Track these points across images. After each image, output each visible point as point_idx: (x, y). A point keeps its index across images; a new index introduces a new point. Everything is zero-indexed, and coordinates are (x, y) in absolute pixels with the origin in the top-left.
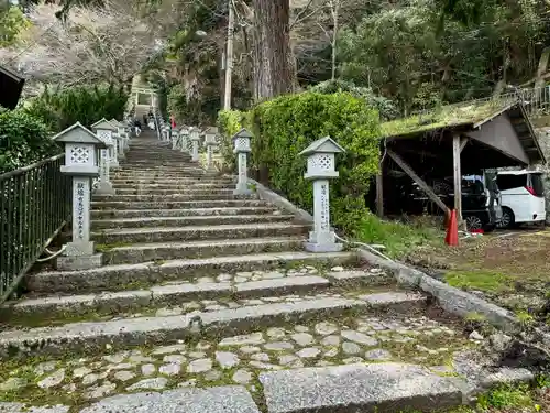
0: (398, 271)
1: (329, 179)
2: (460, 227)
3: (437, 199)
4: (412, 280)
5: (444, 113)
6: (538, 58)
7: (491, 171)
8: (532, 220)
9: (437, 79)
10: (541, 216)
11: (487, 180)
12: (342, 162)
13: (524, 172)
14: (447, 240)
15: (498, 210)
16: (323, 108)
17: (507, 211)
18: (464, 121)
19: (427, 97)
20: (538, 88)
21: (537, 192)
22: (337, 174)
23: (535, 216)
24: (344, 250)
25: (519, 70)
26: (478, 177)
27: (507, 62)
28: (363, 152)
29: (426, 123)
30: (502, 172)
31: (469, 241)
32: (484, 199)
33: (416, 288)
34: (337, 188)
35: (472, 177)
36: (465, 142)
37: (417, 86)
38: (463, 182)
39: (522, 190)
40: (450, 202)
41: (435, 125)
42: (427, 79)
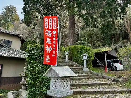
0: (98, 74)
1: (86, 60)
2: (107, 70)
3: (103, 64)
4: (101, 75)
5: (103, 49)
6: (120, 38)
7: (112, 59)
8: (120, 69)
9: (100, 41)
10: (122, 69)
11: (111, 61)
12: (88, 57)
13: (118, 60)
14: (105, 71)
15: (114, 67)
16: (83, 48)
17: (116, 67)
18: (106, 50)
19: (99, 44)
20: (120, 44)
21: (121, 64)
22: (88, 59)
23: (121, 68)
24: (89, 71)
25: (116, 40)
26: (110, 61)
27: (114, 38)
28: (92, 56)
29: (100, 51)
30: (114, 60)
31: (109, 72)
32: (111, 65)
33: (101, 76)
34: (87, 61)
35: (108, 61)
36: (107, 54)
37: (96, 42)
38: (107, 61)
39: (118, 63)
40: (105, 65)
41: (101, 51)
42: (98, 41)
